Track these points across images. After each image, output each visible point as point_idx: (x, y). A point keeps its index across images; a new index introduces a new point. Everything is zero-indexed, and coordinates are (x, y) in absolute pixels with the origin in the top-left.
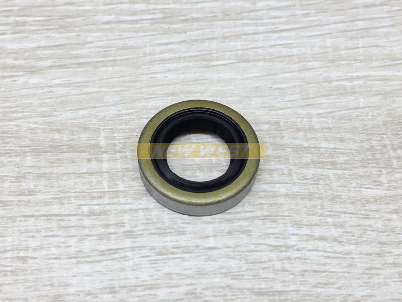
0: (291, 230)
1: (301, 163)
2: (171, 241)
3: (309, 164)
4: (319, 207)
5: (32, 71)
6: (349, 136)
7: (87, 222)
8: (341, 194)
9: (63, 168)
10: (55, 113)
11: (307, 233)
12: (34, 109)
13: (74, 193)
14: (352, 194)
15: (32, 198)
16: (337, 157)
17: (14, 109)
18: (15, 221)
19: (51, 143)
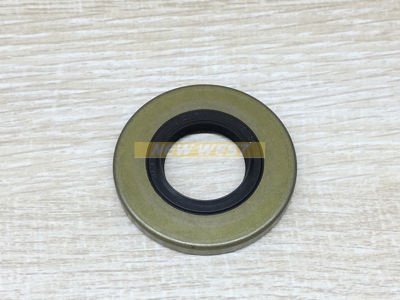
0: (295, 283)
1: (305, 225)
2: (199, 293)
3: (312, 226)
4: (318, 264)
5: (77, 143)
6: (346, 201)
7: (131, 276)
8: (337, 252)
9: (109, 231)
10: (99, 182)
11: (307, 285)
12: (82, 178)
13: (120, 252)
14: (345, 253)
15: (86, 256)
16: (336, 220)
17: (65, 178)
18: (74, 276)
19: (98, 209)
